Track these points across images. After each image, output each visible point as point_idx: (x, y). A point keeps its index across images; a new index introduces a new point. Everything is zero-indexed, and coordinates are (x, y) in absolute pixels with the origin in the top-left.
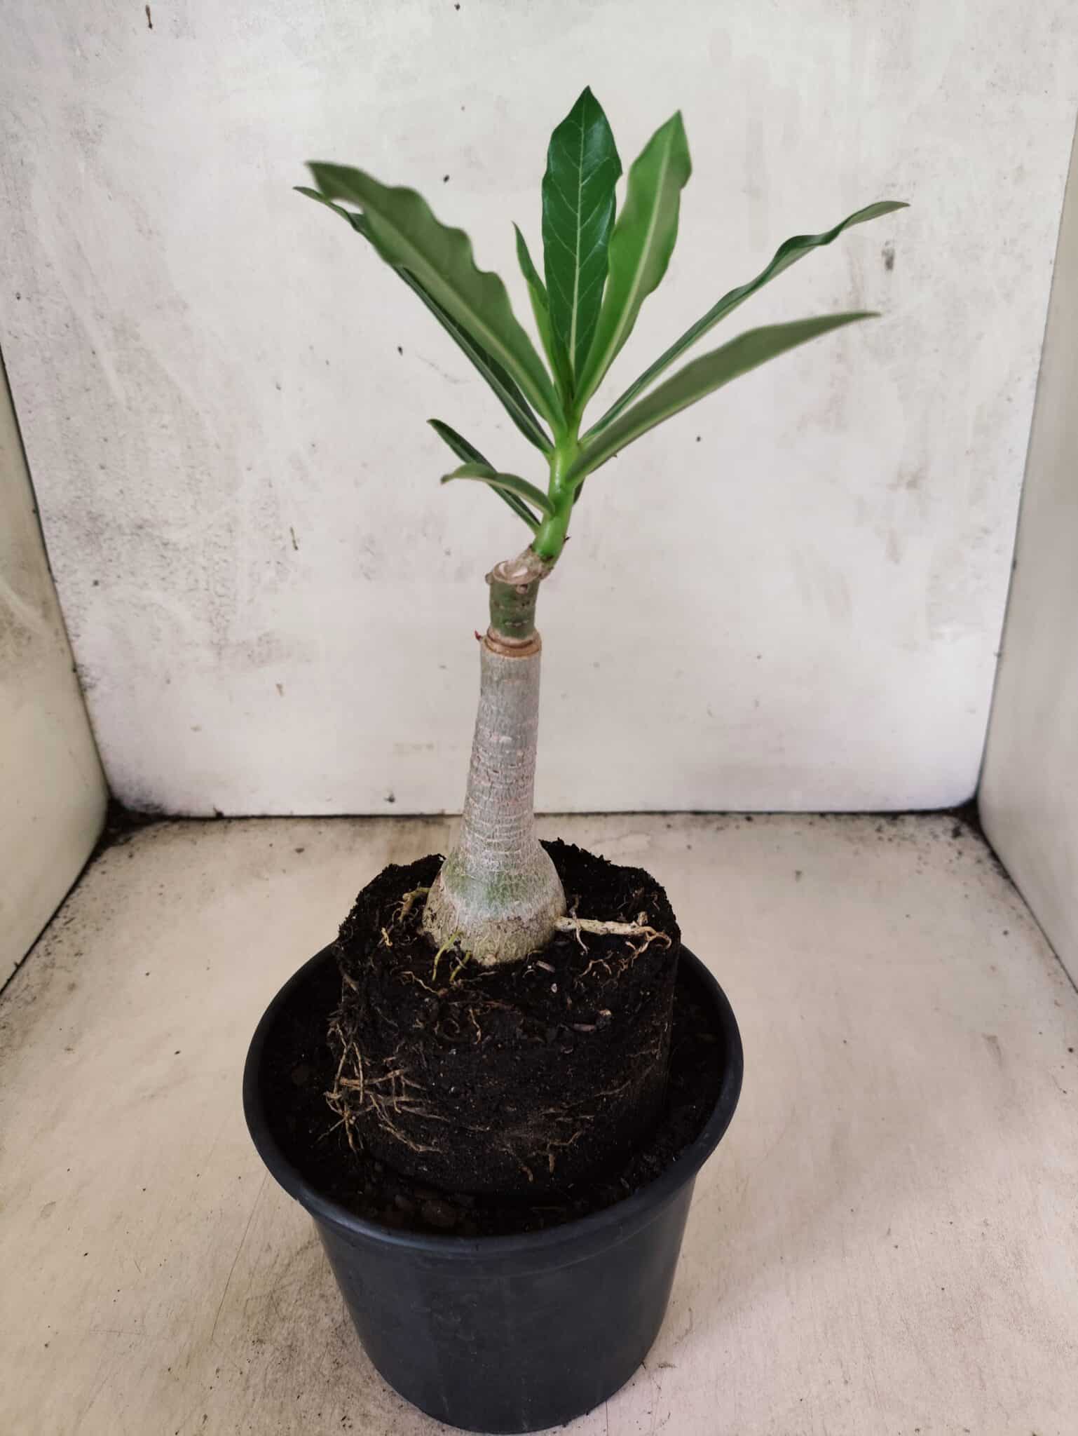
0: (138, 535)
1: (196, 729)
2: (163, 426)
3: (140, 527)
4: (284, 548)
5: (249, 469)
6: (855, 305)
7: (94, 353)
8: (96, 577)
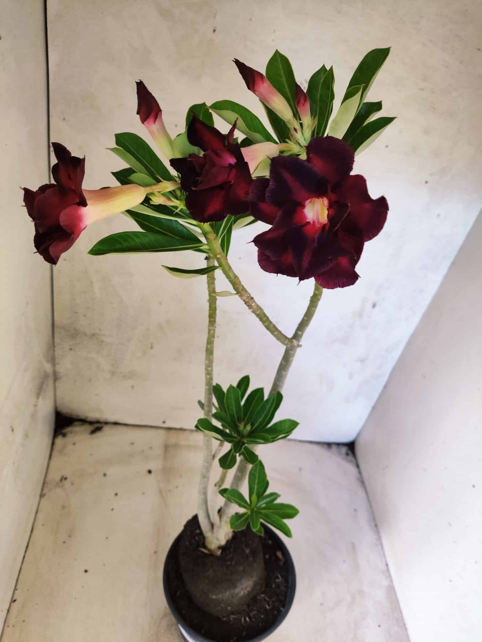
0: (92, 338)
1: (97, 395)
2: (113, 308)
3: (94, 335)
4: (147, 348)
5: (142, 325)
6: (360, 315)
7: (92, 282)
8: (72, 347)
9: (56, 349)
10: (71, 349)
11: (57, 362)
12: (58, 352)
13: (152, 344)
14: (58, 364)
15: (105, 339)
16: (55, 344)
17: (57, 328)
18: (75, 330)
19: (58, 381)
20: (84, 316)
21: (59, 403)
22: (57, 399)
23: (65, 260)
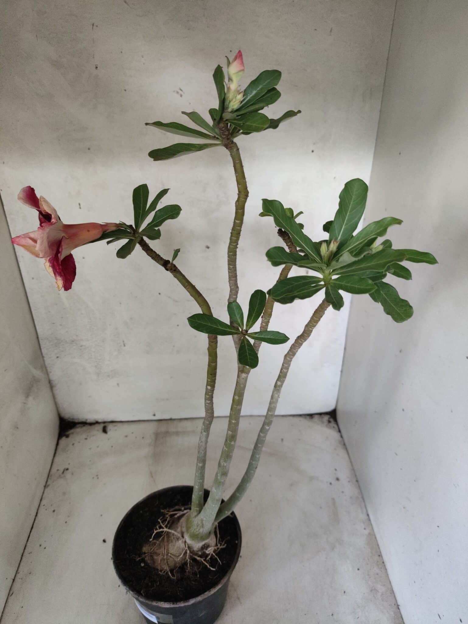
0: (72, 344)
2: (82, 314)
3: (73, 341)
4: (121, 346)
5: (110, 325)
7: (59, 294)
8: (58, 355)
9: (45, 359)
10: (58, 357)
11: (49, 371)
12: (48, 361)
13: (123, 341)
14: (51, 372)
15: (84, 343)
16: (44, 354)
17: (42, 339)
18: (57, 339)
19: (54, 389)
20: (61, 325)
23: (33, 279)
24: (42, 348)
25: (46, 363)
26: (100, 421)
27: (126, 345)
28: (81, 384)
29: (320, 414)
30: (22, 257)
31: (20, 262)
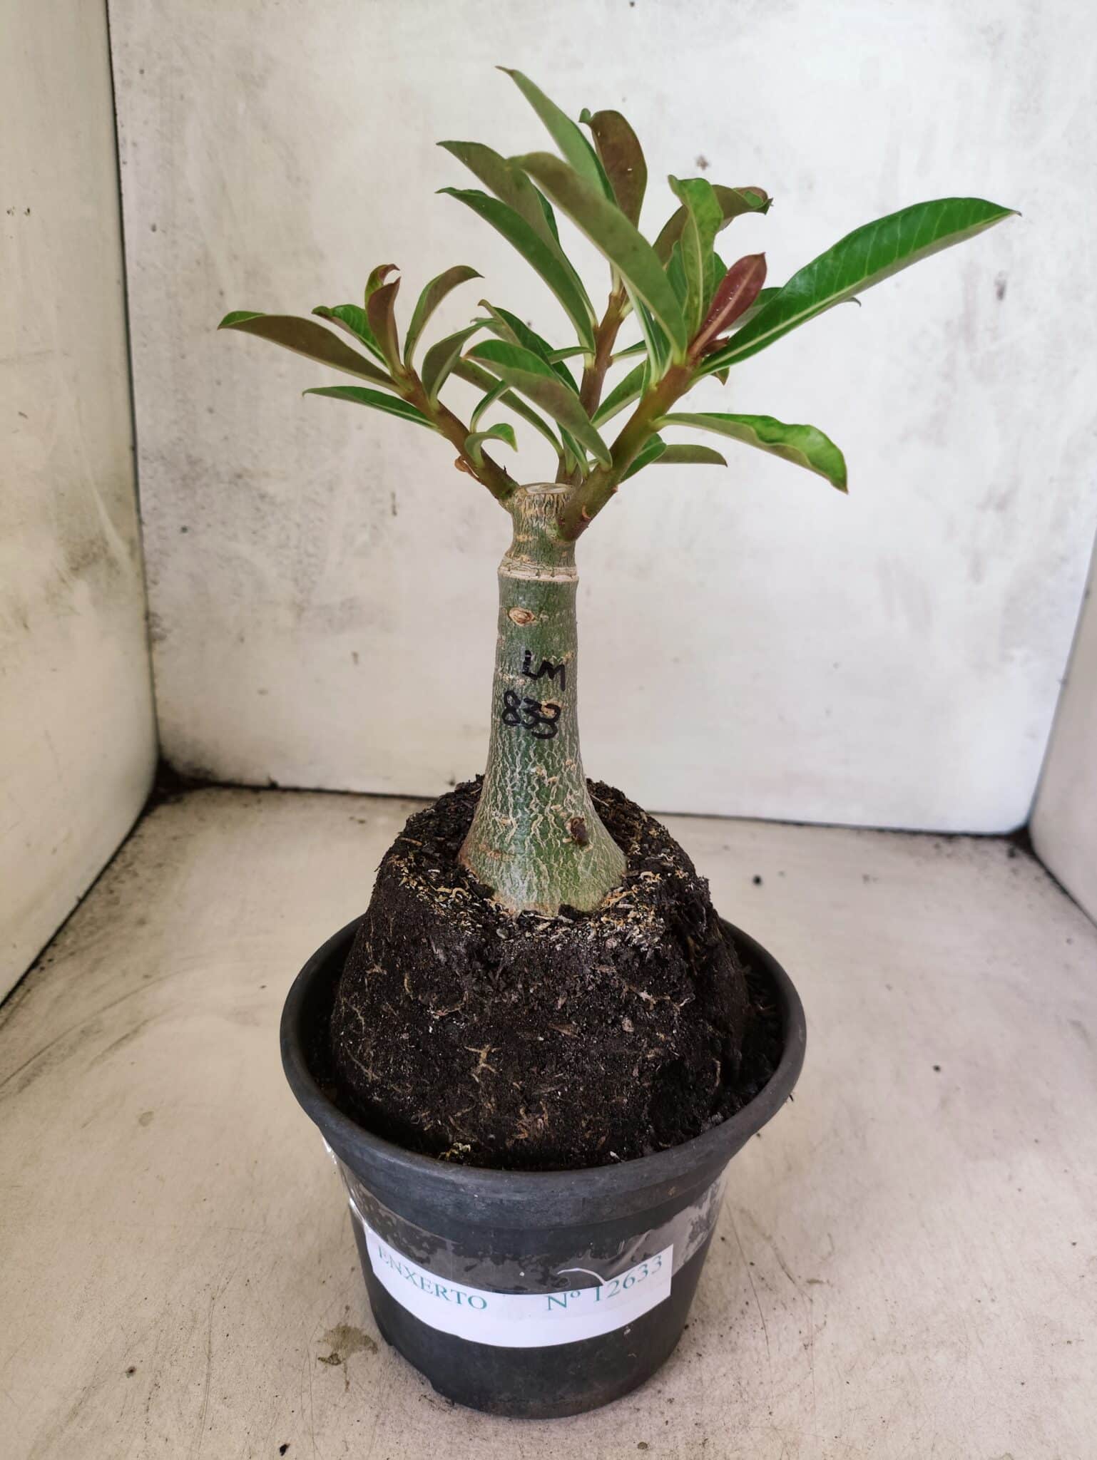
0: (236, 485)
2: (281, 376)
3: (239, 476)
4: (382, 512)
5: (360, 428)
6: (965, 329)
7: (222, 293)
8: (185, 523)
9: (145, 530)
10: (184, 530)
11: (150, 576)
12: (151, 543)
13: (393, 496)
14: (155, 583)
15: (271, 488)
16: (144, 515)
17: (145, 458)
18: (192, 462)
19: (158, 647)
20: (211, 411)
21: (164, 728)
22: (160, 714)
23: (154, 229)
24: (141, 487)
25: (146, 546)
26: (282, 782)
27: (398, 510)
28: (242, 640)
29: (978, 837)
30: (135, 144)
31: (125, 163)
